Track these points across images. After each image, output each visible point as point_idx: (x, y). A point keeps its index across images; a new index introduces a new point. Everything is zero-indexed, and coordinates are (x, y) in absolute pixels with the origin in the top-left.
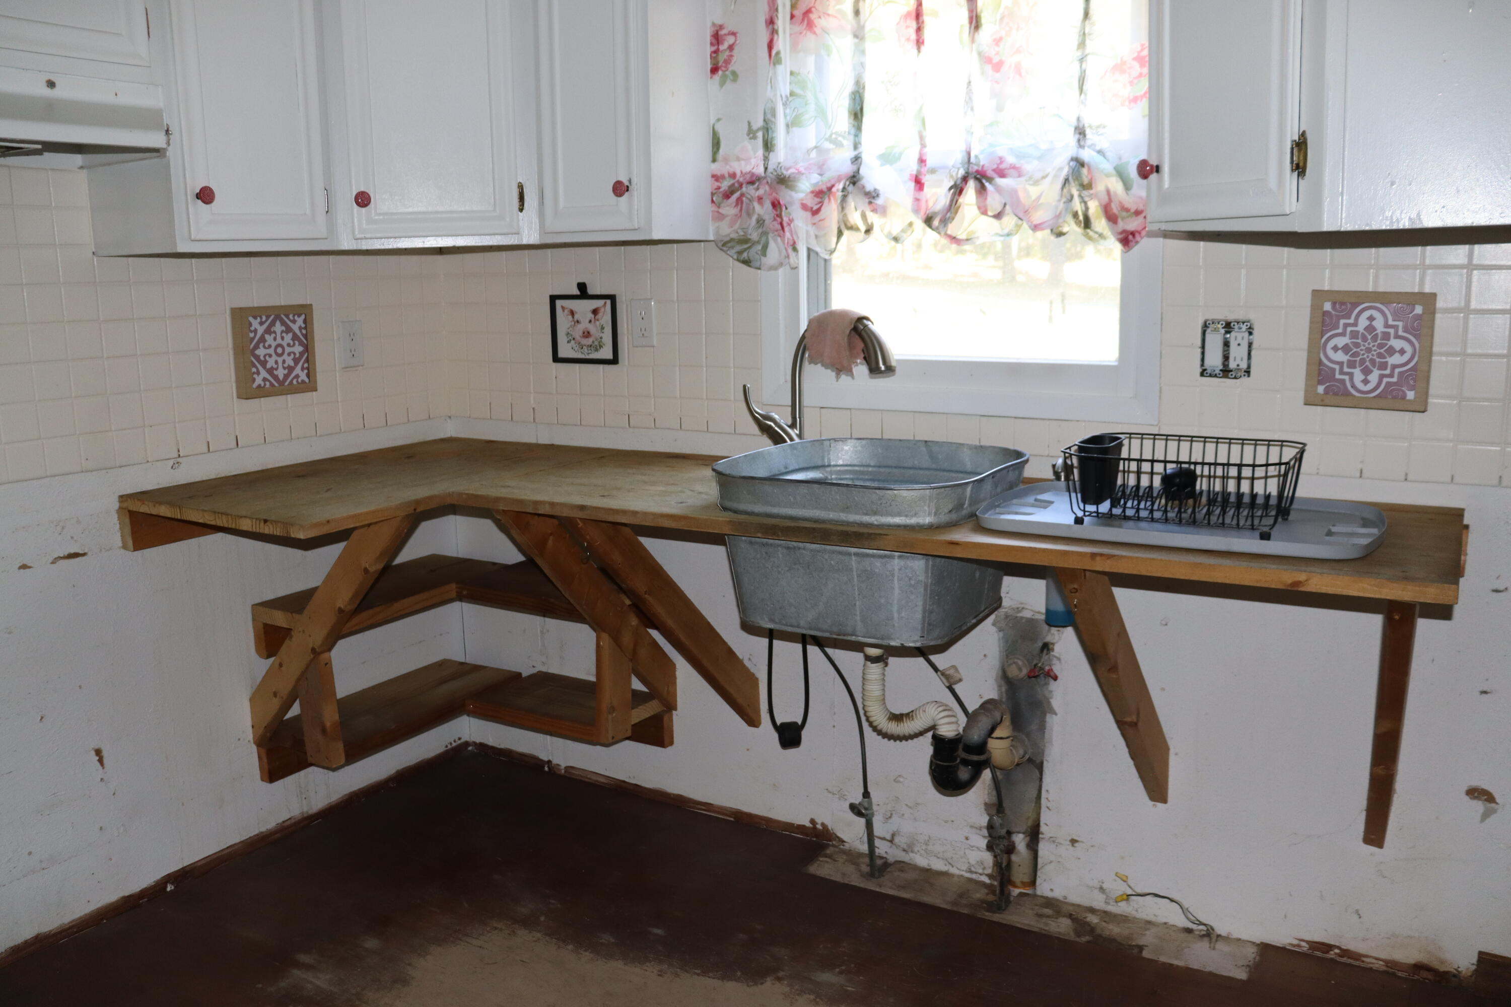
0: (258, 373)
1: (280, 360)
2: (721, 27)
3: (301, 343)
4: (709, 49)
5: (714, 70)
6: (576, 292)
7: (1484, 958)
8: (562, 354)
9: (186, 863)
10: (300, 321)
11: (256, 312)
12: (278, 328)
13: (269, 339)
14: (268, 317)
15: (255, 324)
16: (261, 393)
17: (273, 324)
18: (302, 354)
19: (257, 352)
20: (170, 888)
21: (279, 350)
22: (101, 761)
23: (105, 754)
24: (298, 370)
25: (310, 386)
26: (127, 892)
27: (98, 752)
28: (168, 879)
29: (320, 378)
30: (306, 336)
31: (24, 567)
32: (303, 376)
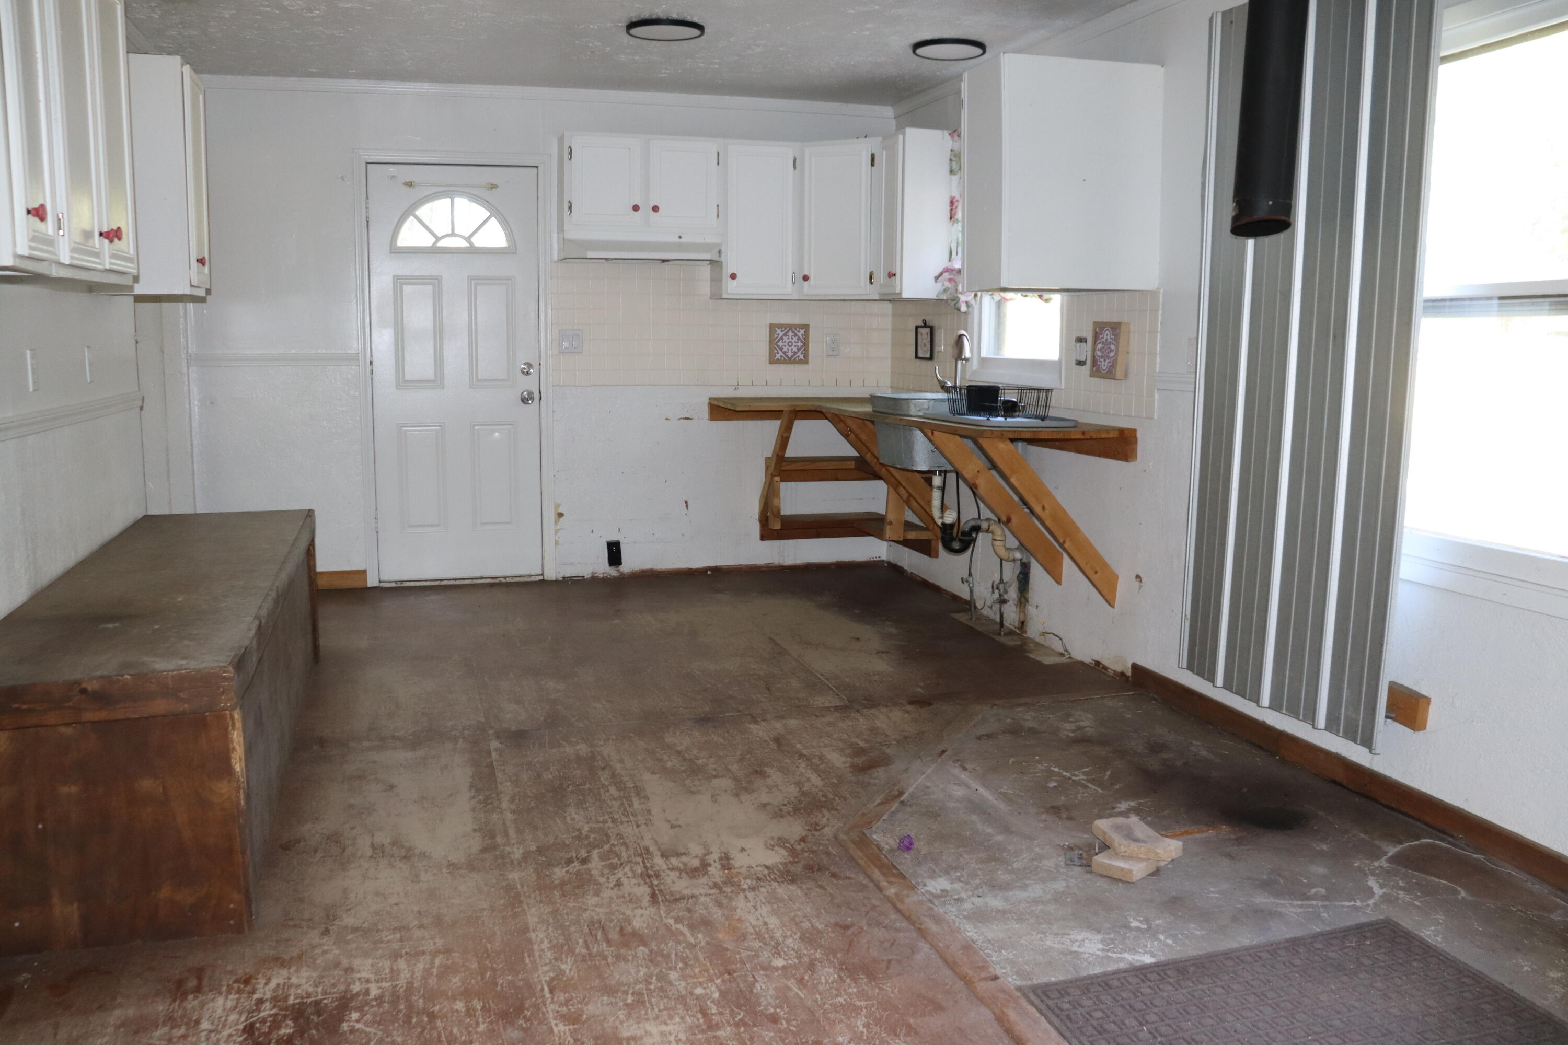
0: (778, 353)
1: (790, 348)
2: (954, 198)
3: (802, 342)
4: (949, 208)
5: (951, 218)
6: (923, 324)
7: (1135, 667)
8: (920, 355)
9: (718, 564)
10: (802, 332)
11: (780, 326)
12: (790, 334)
13: (785, 338)
14: (786, 328)
15: (779, 331)
16: (778, 362)
17: (788, 332)
18: (802, 347)
19: (779, 344)
20: (709, 572)
21: (790, 344)
22: (687, 506)
23: (689, 504)
24: (799, 354)
25: (805, 361)
26: (690, 566)
27: (686, 502)
28: (708, 568)
29: (810, 359)
30: (805, 339)
31: (667, 419)
32: (802, 357)
